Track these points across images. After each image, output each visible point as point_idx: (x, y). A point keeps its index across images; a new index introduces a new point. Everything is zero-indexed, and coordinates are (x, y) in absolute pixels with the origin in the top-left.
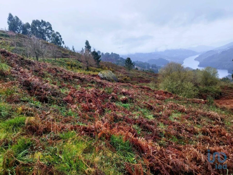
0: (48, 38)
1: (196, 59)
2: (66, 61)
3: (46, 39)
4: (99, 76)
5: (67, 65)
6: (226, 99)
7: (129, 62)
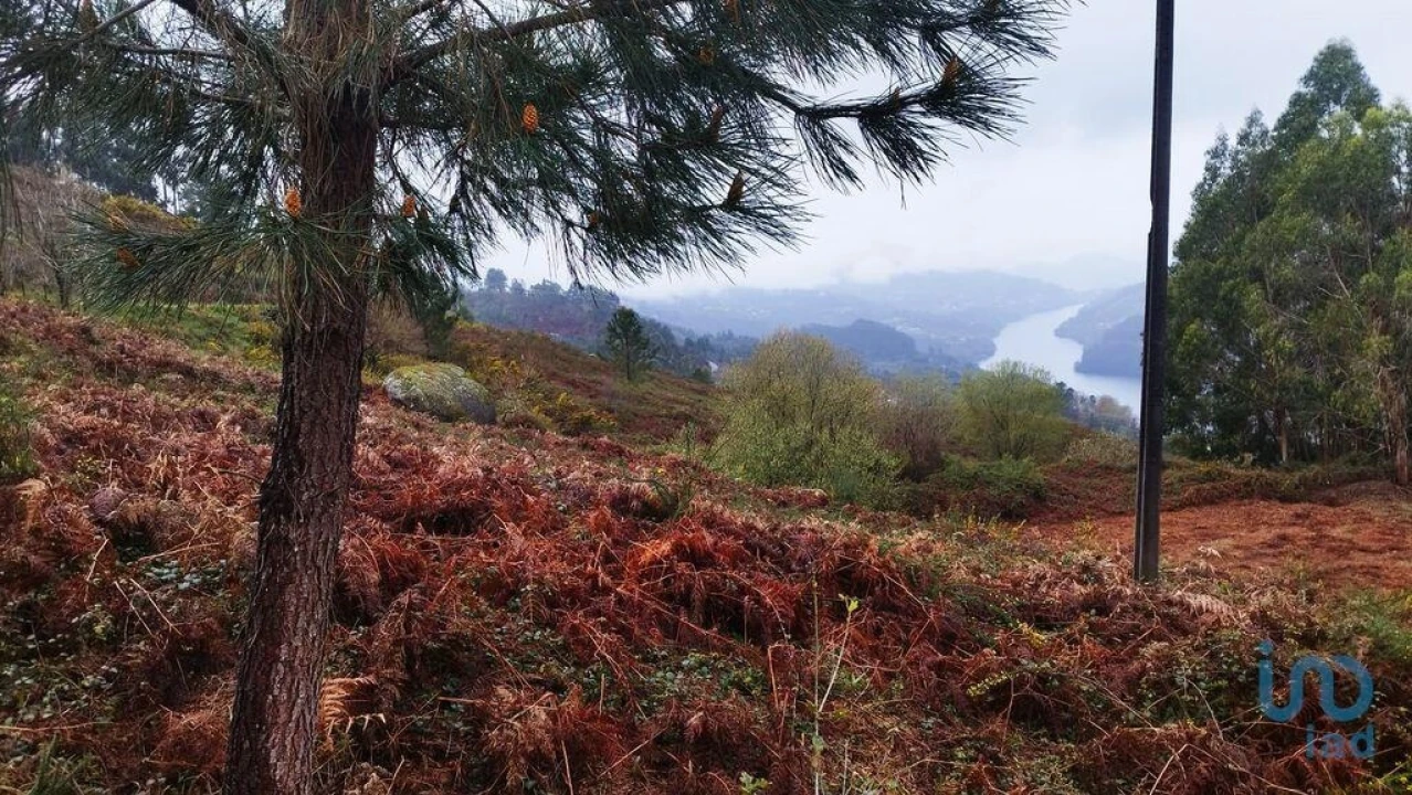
0: (169, 189)
1: (1061, 332)
2: (246, 320)
3: (154, 192)
4: (385, 392)
5: (248, 340)
6: (1060, 518)
7: (626, 330)
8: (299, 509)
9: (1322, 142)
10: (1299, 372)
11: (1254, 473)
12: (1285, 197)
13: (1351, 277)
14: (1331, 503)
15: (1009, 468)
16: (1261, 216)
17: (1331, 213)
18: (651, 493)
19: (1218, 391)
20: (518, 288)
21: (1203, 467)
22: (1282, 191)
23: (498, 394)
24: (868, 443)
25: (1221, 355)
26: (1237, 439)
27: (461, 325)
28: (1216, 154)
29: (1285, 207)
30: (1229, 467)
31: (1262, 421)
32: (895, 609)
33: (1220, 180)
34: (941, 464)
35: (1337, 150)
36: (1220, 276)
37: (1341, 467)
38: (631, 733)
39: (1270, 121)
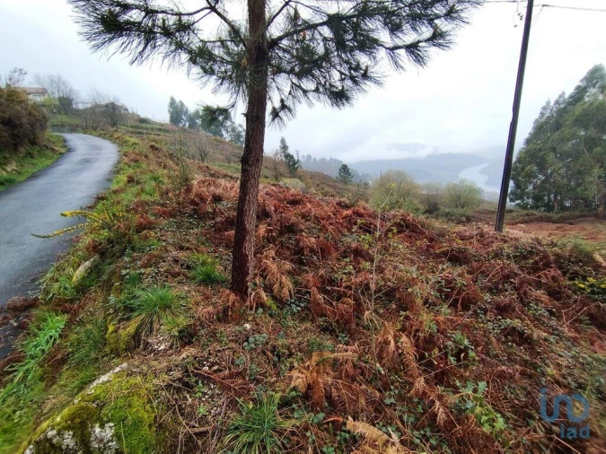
7: (344, 170)
8: (250, 163)
9: (585, 103)
10: (565, 181)
11: (543, 214)
12: (568, 122)
13: (590, 149)
14: (571, 224)
15: (460, 211)
16: (558, 129)
17: (586, 128)
18: (347, 202)
19: (534, 188)
20: (315, 159)
21: (525, 212)
22: (567, 120)
23: (309, 188)
24: (416, 202)
25: (537, 177)
26: (539, 204)
27: (299, 169)
28: (544, 108)
29: (567, 126)
30: (535, 212)
31: (549, 198)
32: (416, 232)
33: (545, 117)
34: (438, 209)
35: (591, 104)
36: (540, 150)
37: (577, 213)
38: (337, 249)
39: (567, 96)
